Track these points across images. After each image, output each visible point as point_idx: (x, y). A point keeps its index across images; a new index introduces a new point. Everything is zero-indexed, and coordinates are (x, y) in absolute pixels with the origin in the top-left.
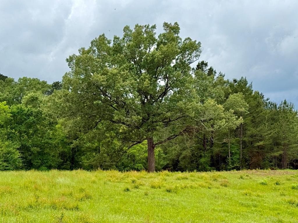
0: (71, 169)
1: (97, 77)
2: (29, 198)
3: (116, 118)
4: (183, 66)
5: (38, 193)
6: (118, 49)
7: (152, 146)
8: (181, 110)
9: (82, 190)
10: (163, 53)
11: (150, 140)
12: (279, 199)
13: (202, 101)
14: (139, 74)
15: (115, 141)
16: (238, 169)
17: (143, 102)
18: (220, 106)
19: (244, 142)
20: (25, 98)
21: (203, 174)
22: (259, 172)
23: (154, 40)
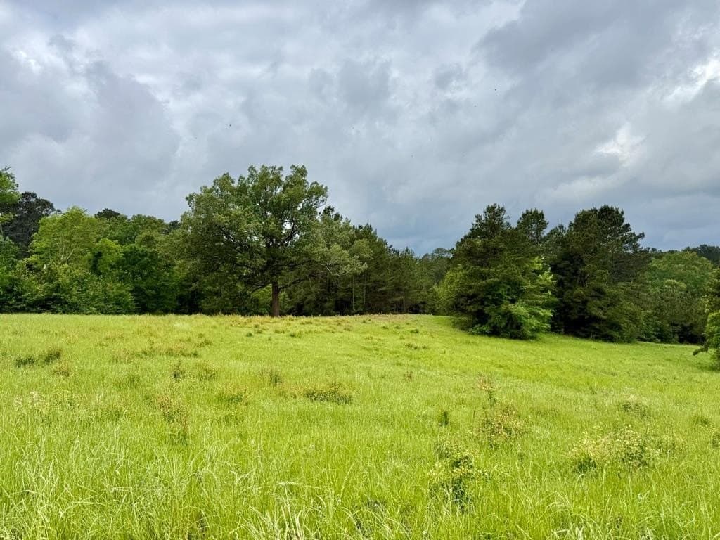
0: (190, 313)
1: (218, 217)
2: (143, 344)
3: (239, 261)
4: (310, 210)
5: (152, 339)
6: (242, 189)
7: (276, 291)
8: (306, 254)
9: (201, 336)
10: (289, 196)
11: (275, 284)
12: (399, 342)
13: (328, 246)
14: (264, 216)
15: (238, 285)
16: (361, 313)
17: (268, 245)
18: (346, 252)
19: (367, 287)
20: (140, 237)
21: (328, 319)
22: (383, 317)
23: (280, 182)
